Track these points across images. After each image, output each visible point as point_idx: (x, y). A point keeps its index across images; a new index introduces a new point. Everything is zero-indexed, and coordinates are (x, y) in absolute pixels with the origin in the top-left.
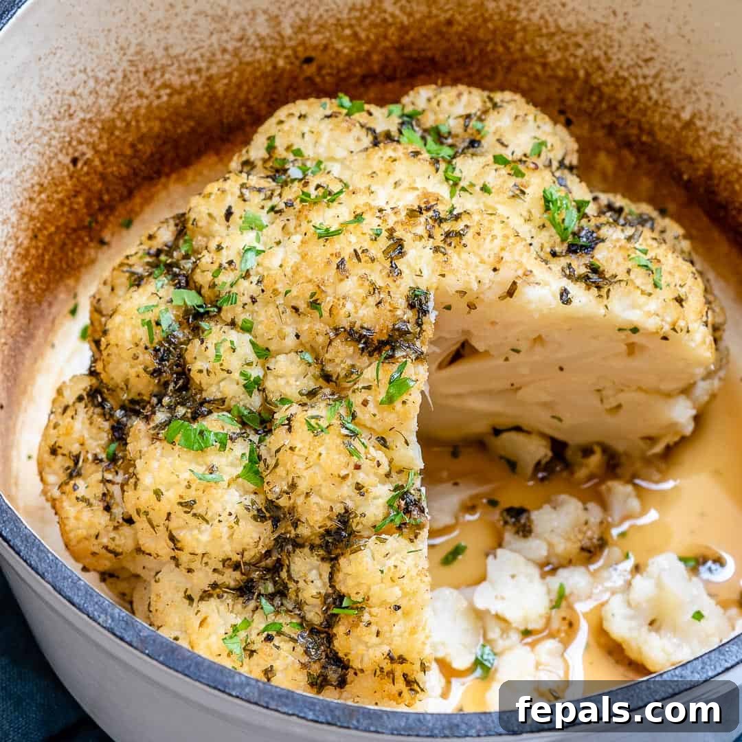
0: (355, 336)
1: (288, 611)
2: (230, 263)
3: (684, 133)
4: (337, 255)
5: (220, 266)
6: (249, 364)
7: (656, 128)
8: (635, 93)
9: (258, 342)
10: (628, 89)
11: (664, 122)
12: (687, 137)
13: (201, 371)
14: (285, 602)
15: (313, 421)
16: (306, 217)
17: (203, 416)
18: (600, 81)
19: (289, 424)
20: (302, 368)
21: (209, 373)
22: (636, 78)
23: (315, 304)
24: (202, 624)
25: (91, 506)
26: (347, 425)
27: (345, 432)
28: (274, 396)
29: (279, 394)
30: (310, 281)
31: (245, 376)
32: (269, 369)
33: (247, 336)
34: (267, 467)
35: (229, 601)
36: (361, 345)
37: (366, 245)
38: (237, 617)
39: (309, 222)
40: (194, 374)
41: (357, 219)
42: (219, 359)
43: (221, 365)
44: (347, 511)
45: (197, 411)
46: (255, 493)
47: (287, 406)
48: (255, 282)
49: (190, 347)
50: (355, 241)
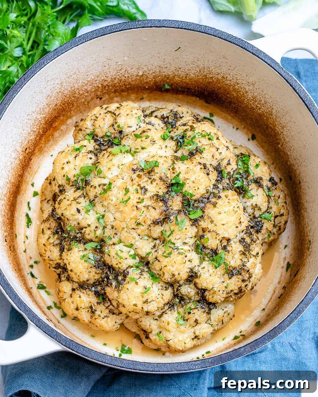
0: (156, 223)
1: (188, 303)
2: (96, 227)
3: (141, 78)
4: (134, 206)
5: (95, 230)
6: (129, 252)
7: (131, 82)
8: (120, 79)
9: (127, 244)
11: (133, 79)
12: (143, 79)
13: (117, 264)
14: (185, 301)
15: (165, 254)
16: (110, 200)
17: (128, 275)
18: (107, 83)
19: (157, 260)
20: (146, 242)
21: (120, 263)
22: (119, 75)
23: (139, 224)
24: (168, 324)
25: (108, 317)
26: (174, 248)
27: (175, 250)
28: (144, 255)
29: (145, 253)
30: (131, 219)
31: (131, 256)
32: (136, 249)
33: (121, 244)
34: (160, 275)
35: (170, 312)
36: (160, 224)
37: (137, 196)
38: (175, 314)
39: (112, 200)
40: (114, 265)
41: (127, 190)
42: (121, 258)
43: (123, 259)
44: (191, 269)
45: (125, 275)
46: (159, 283)
47: (151, 255)
48: (111, 229)
49: (105, 259)
50: (134, 198)
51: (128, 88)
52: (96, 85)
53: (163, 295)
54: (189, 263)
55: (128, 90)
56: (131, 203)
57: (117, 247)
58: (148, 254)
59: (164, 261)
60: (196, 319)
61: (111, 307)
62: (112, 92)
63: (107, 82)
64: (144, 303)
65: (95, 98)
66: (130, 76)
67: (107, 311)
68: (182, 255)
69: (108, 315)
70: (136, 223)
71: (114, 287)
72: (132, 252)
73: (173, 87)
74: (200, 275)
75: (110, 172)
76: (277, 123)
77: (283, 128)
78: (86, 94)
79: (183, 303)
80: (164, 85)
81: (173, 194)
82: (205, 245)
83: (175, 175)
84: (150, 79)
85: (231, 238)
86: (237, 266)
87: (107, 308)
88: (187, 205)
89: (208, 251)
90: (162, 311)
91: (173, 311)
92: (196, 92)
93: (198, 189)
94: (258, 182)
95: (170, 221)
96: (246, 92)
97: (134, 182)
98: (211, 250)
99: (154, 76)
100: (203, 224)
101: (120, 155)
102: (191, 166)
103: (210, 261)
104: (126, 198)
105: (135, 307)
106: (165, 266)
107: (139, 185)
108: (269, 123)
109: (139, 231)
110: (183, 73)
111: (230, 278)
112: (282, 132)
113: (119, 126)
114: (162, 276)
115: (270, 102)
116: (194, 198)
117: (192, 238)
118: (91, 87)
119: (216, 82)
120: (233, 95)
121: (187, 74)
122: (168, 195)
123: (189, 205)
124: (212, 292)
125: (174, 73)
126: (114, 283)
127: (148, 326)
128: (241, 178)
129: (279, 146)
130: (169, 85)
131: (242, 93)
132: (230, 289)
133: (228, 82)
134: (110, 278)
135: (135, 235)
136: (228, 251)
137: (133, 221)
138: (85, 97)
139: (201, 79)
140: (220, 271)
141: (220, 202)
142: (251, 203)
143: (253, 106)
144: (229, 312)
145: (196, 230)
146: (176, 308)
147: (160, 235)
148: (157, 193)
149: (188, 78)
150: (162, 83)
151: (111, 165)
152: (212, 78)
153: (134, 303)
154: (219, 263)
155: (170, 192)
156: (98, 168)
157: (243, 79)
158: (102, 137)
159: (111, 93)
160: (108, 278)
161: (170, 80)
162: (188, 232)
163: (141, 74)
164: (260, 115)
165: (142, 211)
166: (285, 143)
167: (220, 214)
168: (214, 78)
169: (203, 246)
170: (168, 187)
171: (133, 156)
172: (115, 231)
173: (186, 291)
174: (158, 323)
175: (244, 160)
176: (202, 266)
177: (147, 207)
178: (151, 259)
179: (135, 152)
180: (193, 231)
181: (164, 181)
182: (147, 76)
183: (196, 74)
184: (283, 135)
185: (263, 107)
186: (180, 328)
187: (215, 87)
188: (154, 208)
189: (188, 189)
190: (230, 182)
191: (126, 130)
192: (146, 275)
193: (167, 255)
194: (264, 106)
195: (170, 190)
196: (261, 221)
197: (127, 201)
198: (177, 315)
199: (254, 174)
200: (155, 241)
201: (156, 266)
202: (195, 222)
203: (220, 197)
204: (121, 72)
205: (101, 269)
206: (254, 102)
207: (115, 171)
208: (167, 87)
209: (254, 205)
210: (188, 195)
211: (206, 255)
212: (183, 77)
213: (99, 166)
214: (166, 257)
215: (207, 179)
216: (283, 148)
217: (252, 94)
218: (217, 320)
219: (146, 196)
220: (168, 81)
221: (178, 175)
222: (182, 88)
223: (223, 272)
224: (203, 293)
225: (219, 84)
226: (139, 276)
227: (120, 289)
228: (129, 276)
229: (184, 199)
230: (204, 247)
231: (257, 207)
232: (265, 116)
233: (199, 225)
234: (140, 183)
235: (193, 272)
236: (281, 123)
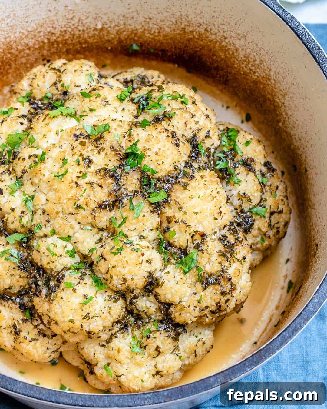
0: (102, 206)
1: (147, 323)
2: (23, 213)
3: (101, 34)
4: (72, 182)
5: (20, 217)
6: (66, 247)
7: (88, 39)
8: (72, 33)
9: (63, 236)
10: (68, 33)
11: (90, 35)
12: (103, 34)
13: (48, 263)
14: (143, 321)
15: (114, 251)
16: (41, 174)
17: (63, 279)
18: (55, 38)
19: (103, 258)
20: (89, 233)
21: (53, 262)
22: (70, 27)
23: (78, 207)
24: (119, 352)
25: (37, 340)
26: (127, 242)
27: (129, 245)
28: (85, 252)
29: (87, 250)
30: (69, 199)
31: (67, 252)
32: (75, 243)
33: (55, 237)
34: (107, 280)
35: (121, 335)
36: (108, 208)
37: (78, 169)
38: (129, 339)
39: (44, 175)
40: (46, 266)
41: (64, 161)
42: (54, 254)
43: (56, 255)
44: (150, 273)
45: (59, 279)
46: (106, 292)
47: (95, 252)
48: (42, 214)
49: (33, 256)
50: (73, 171)
51: (84, 48)
52: (39, 39)
53: (110, 308)
54: (147, 264)
55: (85, 51)
56: (69, 178)
57: (50, 240)
58: (91, 250)
59: (113, 260)
60: (157, 346)
61: (41, 326)
62: (64, 53)
63: (55, 36)
64: (84, 318)
65: (41, 59)
66: (85, 29)
67: (36, 331)
68: (137, 252)
69: (37, 338)
70: (75, 205)
71: (44, 296)
72: (70, 248)
73: (144, 48)
74: (163, 283)
75: (46, 140)
76: (276, 90)
77: (284, 96)
78: (28, 51)
79: (140, 323)
80: (132, 45)
81: (128, 168)
82: (171, 241)
83: (131, 144)
84: (113, 36)
85: (207, 233)
86: (214, 272)
87: (36, 327)
88: (146, 185)
89: (174, 250)
90: (110, 333)
91: (126, 334)
92: (172, 55)
93: (163, 163)
94: (248, 164)
95: (122, 204)
96: (237, 50)
97: (75, 150)
98: (180, 248)
99: (118, 31)
100: (168, 211)
101: (61, 118)
102: (155, 133)
103: (177, 265)
104: (62, 171)
105: (71, 325)
106: (113, 267)
107: (81, 155)
108: (266, 92)
109: (79, 217)
110: (155, 26)
111: (205, 289)
112: (284, 103)
113: (63, 86)
114: (109, 281)
115: (267, 60)
116: (157, 176)
117: (152, 230)
118: (33, 41)
119: (198, 39)
120: (220, 56)
121: (161, 28)
122: (120, 170)
123: (150, 184)
124: (179, 307)
125: (143, 26)
126: (44, 291)
127: (92, 354)
128: (224, 157)
129: (280, 124)
130: (137, 45)
131: (231, 53)
132: (204, 304)
133: (213, 37)
134: (40, 283)
135: (74, 223)
136: (203, 251)
137: (71, 203)
138: (27, 57)
139: (179, 34)
140: (191, 278)
141: (193, 183)
142: (238, 191)
143: (246, 69)
144: (204, 339)
145: (159, 220)
146: (130, 330)
147: (108, 224)
148: (106, 167)
149: (162, 34)
150: (128, 42)
151: (47, 130)
152: (192, 32)
153: (71, 317)
154: (189, 266)
155: (123, 165)
156: (30, 136)
157: (232, 30)
158: (41, 100)
159: (61, 53)
160: (37, 285)
161: (139, 38)
162: (147, 220)
163: (99, 27)
164: (255, 83)
165: (83, 190)
166: (287, 119)
167: (192, 198)
168: (194, 33)
169: (168, 242)
170: (121, 159)
171: (78, 121)
172: (47, 218)
173: (144, 305)
174: (106, 351)
175: (230, 136)
176: (166, 271)
177: (91, 184)
178: (95, 257)
179: (81, 116)
180: (153, 220)
181: (116, 151)
182: (109, 31)
183: (172, 27)
184: (285, 106)
185: (258, 70)
186: (135, 359)
187: (197, 46)
188: (100, 186)
189: (147, 163)
190: (209, 161)
191: (73, 91)
192: (88, 280)
193: (117, 252)
194: (259, 69)
195: (124, 163)
196: (251, 217)
197: (63, 175)
198: (131, 340)
199: (242, 153)
200: (101, 233)
201: (102, 267)
202: (156, 207)
203: (192, 177)
204: (73, 22)
205: (27, 272)
206: (247, 64)
207: (52, 139)
208: (135, 47)
209: (242, 193)
210: (148, 170)
211: (172, 255)
212: (155, 32)
213: (31, 132)
214: (115, 254)
215: (176, 152)
216: (286, 127)
217: (244, 52)
218: (187, 350)
219: (89, 170)
220: (136, 38)
221: (135, 144)
222: (155, 49)
223: (194, 280)
224: (167, 309)
225: (202, 41)
226: (79, 280)
227: (52, 298)
228: (65, 280)
229: (143, 176)
230: (170, 245)
231: (245, 197)
232: (261, 83)
233: (162, 213)
234: (83, 152)
235: (152, 278)
236: (281, 90)
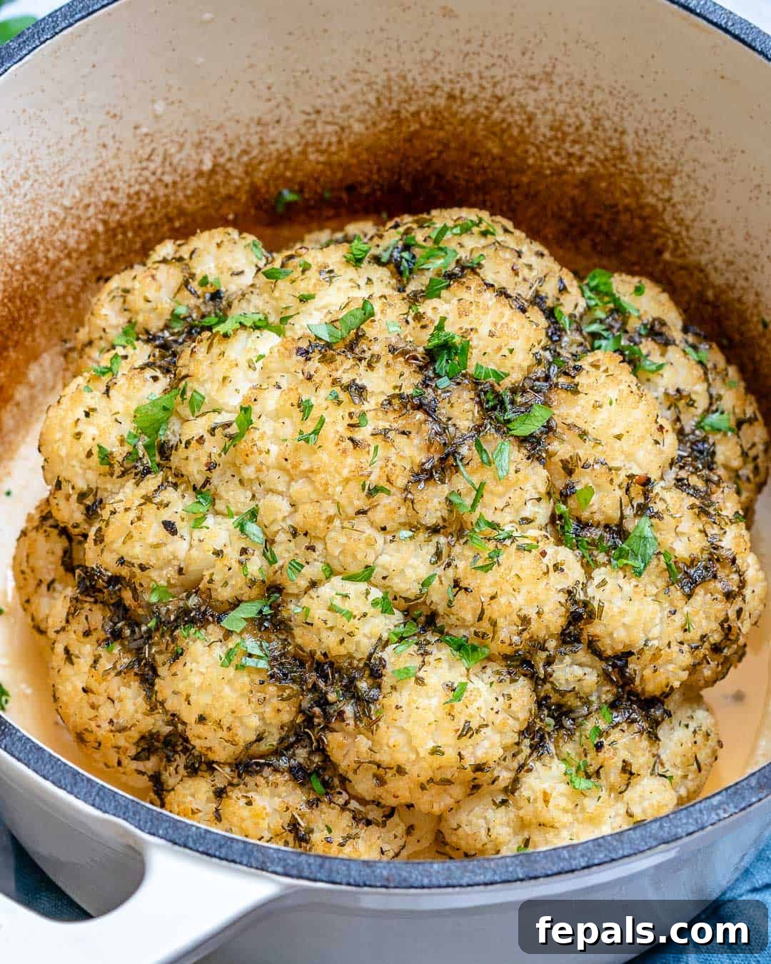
1: (586, 717)
2: (244, 551)
3: (212, 182)
4: (341, 439)
5: (241, 563)
6: (367, 593)
7: (186, 205)
8: (152, 195)
9: (353, 570)
10: (144, 198)
11: (189, 192)
12: (217, 185)
13: (342, 641)
14: (573, 716)
15: (480, 563)
16: (260, 452)
17: (384, 667)
18: (118, 217)
19: (461, 588)
20: (412, 545)
21: (351, 634)
22: (147, 181)
23: (373, 491)
24: (546, 801)
25: (356, 836)
26: (502, 537)
27: (508, 542)
28: (412, 590)
29: (416, 584)
30: (347, 481)
31: (375, 604)
32: (384, 578)
33: (336, 580)
34: (484, 635)
35: (538, 764)
36: (436, 476)
37: (342, 412)
38: (558, 767)
39: (268, 452)
40: (336, 650)
41: (305, 408)
42: (350, 616)
43: (355, 617)
44: (569, 592)
45: (375, 671)
46: (484, 668)
47: (436, 582)
48: (291, 538)
49: (299, 641)
50: (334, 419)
52: (87, 226)
53: (510, 698)
54: (558, 575)
56: (332, 434)
57: (326, 591)
58: (426, 583)
59: (484, 584)
60: (624, 761)
61: (354, 804)
62: (137, 252)
63: (118, 212)
64: (460, 737)
65: (93, 279)
66: (178, 179)
67: (347, 818)
68: (530, 551)
69: (354, 831)
70: (364, 489)
71: (352, 722)
72: (376, 594)
73: (307, 196)
74: (601, 608)
75: (230, 387)
76: (644, 177)
77: (668, 183)
78: (66, 263)
79: (568, 723)
80: (280, 194)
81: (444, 382)
82: (585, 515)
83: (431, 330)
84: (237, 182)
85: (654, 476)
86: (697, 552)
87: (344, 807)
88: (494, 408)
89: (595, 533)
90: (516, 765)
91: (547, 759)
92: (374, 191)
93: (511, 351)
94: (655, 331)
95: (461, 460)
96: (530, 119)
97: (316, 379)
98: (607, 526)
99: (247, 165)
100: (561, 449)
101: (242, 335)
102: (468, 296)
103: (614, 562)
104: (310, 426)
105: (437, 760)
106: (493, 598)
107: (335, 382)
108: (618, 194)
109: (379, 516)
110: (330, 128)
111: (689, 596)
112: (669, 200)
113: (204, 282)
114: (491, 635)
115: (611, 111)
116: (507, 383)
117: (539, 500)
118: (76, 232)
119: (432, 128)
120: (489, 152)
121: (343, 129)
122: (430, 390)
123: (502, 403)
124: (648, 654)
125: (302, 137)
126: (349, 710)
127: (483, 832)
128: (607, 330)
129: (667, 256)
130: (292, 191)
131: (515, 132)
132: (695, 635)
133: (469, 108)
134: (332, 697)
135: (370, 532)
136: (658, 516)
137: (354, 488)
138: (67, 276)
139: (388, 130)
140: (653, 581)
141: (581, 379)
142: (662, 390)
143: (556, 160)
145: (545, 473)
146: (552, 747)
147: (445, 513)
148: (397, 391)
149: (346, 144)
150: (272, 189)
151: (226, 365)
152: (416, 114)
153: (431, 745)
154: (643, 556)
155: (431, 379)
156: (189, 394)
157: (515, 72)
158: (167, 327)
159: (132, 255)
160: (323, 702)
161: (295, 170)
162: (526, 479)
163: (207, 166)
164: (585, 184)
165: (372, 449)
166: (684, 233)
167: (600, 406)
168: (423, 115)
169: (579, 520)
170: (421, 368)
171: (280, 332)
172: (305, 542)
173: (571, 678)
174: (512, 815)
175: (597, 286)
176: (597, 580)
177: (384, 434)
178: (438, 595)
179: (284, 320)
180: (536, 478)
181: (404, 353)
182: (227, 171)
183: (369, 117)
184: (674, 206)
185: (590, 148)
186: (583, 809)
187: (431, 146)
188: (403, 433)
189: (481, 358)
190: (584, 338)
191: (231, 287)
192: (442, 653)
193: (488, 562)
194: (593, 143)
195: (431, 374)
196: (705, 440)
197: (316, 432)
198: (563, 767)
199: (638, 310)
200: (435, 539)
201: (466, 609)
202: (533, 445)
203: (578, 369)
204: (152, 166)
205: (294, 681)
206: (559, 147)
207: (243, 382)
208: (289, 196)
209: (672, 392)
210: (487, 376)
211: (593, 544)
212: (330, 144)
213: (190, 385)
214: (486, 568)
215: (527, 324)
216: (683, 255)
217: (549, 117)
218: (678, 761)
219: (366, 407)
220: (288, 174)
221: (440, 328)
222: (332, 190)
223: (661, 583)
224: (621, 670)
225: (442, 128)
226: (421, 659)
227: (374, 718)
228: (389, 670)
229: (481, 390)
230: (583, 525)
231: (681, 398)
232: (601, 177)
233: (550, 455)
234: (337, 375)
235: (576, 602)
236: (658, 171)
